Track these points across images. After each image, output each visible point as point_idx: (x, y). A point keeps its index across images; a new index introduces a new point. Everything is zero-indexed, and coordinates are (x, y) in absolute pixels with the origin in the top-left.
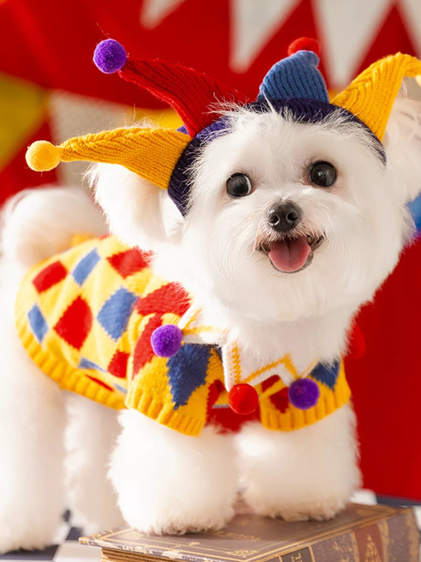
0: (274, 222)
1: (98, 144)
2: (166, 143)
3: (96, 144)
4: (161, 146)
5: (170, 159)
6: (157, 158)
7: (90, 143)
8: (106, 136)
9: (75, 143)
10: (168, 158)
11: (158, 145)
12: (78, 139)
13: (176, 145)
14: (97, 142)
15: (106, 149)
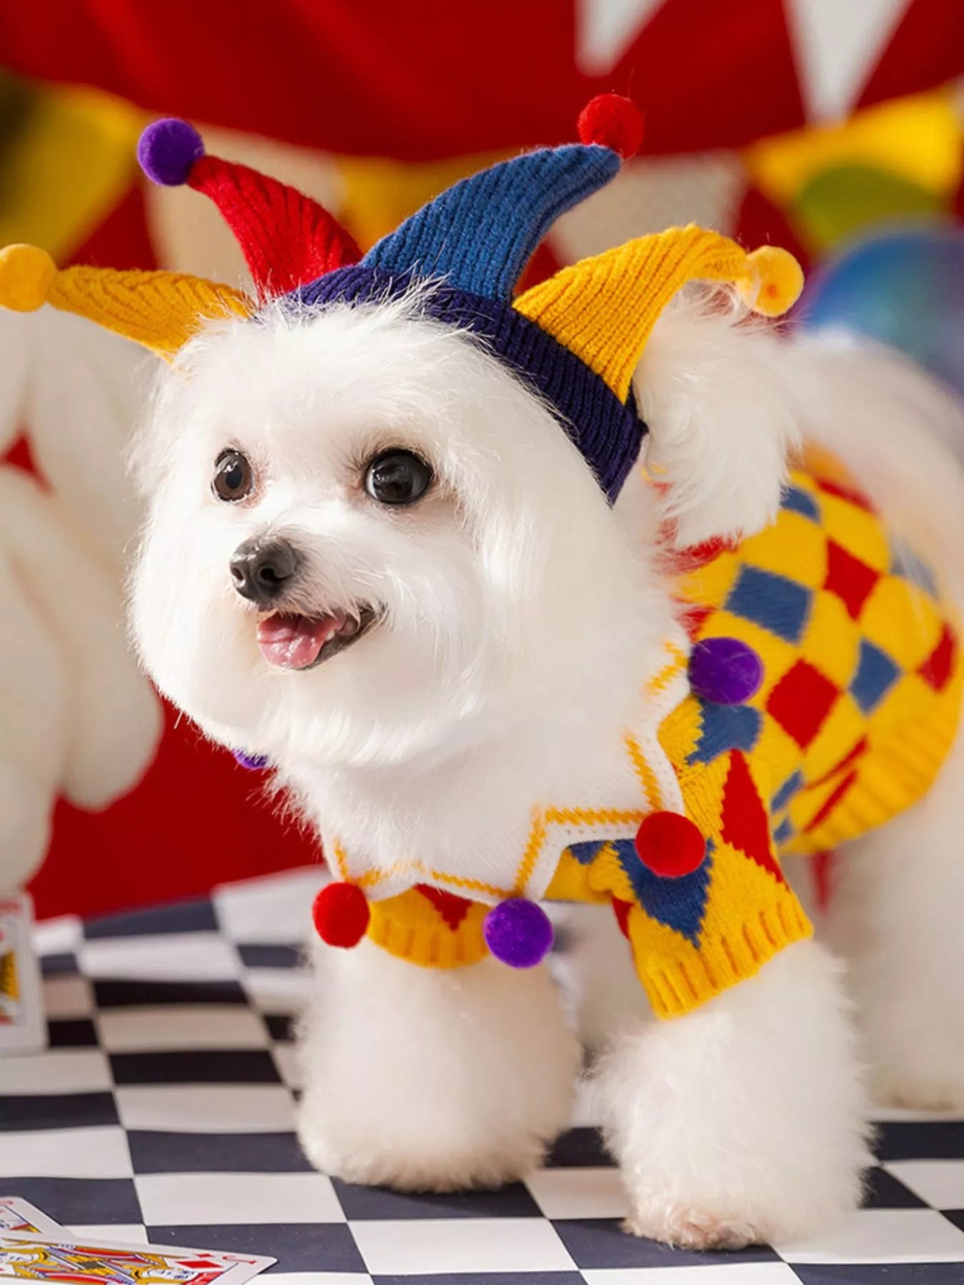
0: (239, 579)
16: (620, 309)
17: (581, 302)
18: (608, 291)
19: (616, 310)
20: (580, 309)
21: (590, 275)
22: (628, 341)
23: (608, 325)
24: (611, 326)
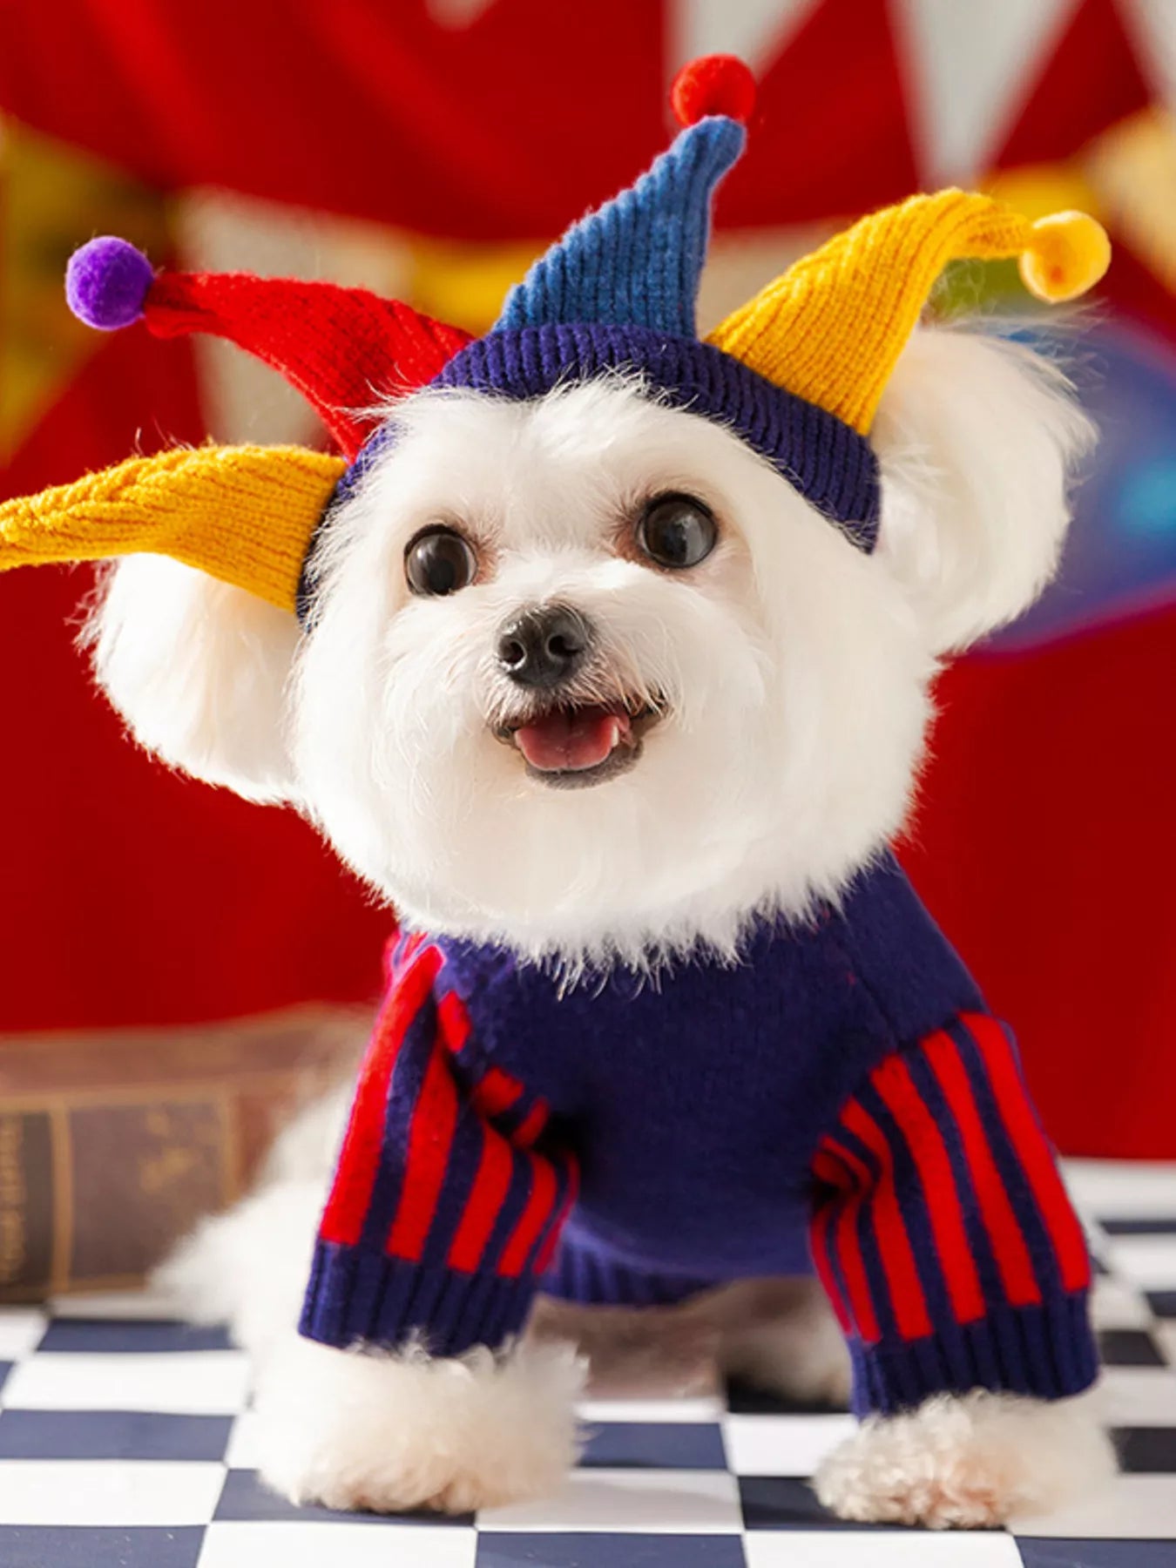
0: (513, 661)
1: (73, 516)
2: (271, 486)
3: (68, 515)
4: (259, 497)
5: (295, 530)
6: (254, 530)
7: (54, 514)
8: (95, 489)
9: (11, 519)
10: (288, 529)
11: (251, 494)
12: (20, 505)
13: (307, 488)
14: (70, 511)
15: (98, 525)
16: (856, 324)
17: (804, 324)
18: (837, 301)
19: (851, 325)
20: (802, 334)
21: (811, 282)
22: (871, 365)
23: (843, 350)
24: (848, 349)
